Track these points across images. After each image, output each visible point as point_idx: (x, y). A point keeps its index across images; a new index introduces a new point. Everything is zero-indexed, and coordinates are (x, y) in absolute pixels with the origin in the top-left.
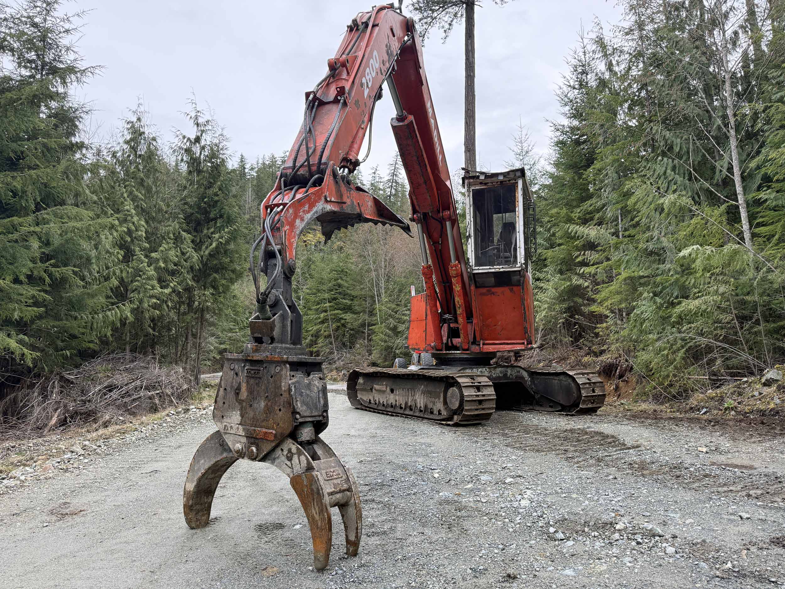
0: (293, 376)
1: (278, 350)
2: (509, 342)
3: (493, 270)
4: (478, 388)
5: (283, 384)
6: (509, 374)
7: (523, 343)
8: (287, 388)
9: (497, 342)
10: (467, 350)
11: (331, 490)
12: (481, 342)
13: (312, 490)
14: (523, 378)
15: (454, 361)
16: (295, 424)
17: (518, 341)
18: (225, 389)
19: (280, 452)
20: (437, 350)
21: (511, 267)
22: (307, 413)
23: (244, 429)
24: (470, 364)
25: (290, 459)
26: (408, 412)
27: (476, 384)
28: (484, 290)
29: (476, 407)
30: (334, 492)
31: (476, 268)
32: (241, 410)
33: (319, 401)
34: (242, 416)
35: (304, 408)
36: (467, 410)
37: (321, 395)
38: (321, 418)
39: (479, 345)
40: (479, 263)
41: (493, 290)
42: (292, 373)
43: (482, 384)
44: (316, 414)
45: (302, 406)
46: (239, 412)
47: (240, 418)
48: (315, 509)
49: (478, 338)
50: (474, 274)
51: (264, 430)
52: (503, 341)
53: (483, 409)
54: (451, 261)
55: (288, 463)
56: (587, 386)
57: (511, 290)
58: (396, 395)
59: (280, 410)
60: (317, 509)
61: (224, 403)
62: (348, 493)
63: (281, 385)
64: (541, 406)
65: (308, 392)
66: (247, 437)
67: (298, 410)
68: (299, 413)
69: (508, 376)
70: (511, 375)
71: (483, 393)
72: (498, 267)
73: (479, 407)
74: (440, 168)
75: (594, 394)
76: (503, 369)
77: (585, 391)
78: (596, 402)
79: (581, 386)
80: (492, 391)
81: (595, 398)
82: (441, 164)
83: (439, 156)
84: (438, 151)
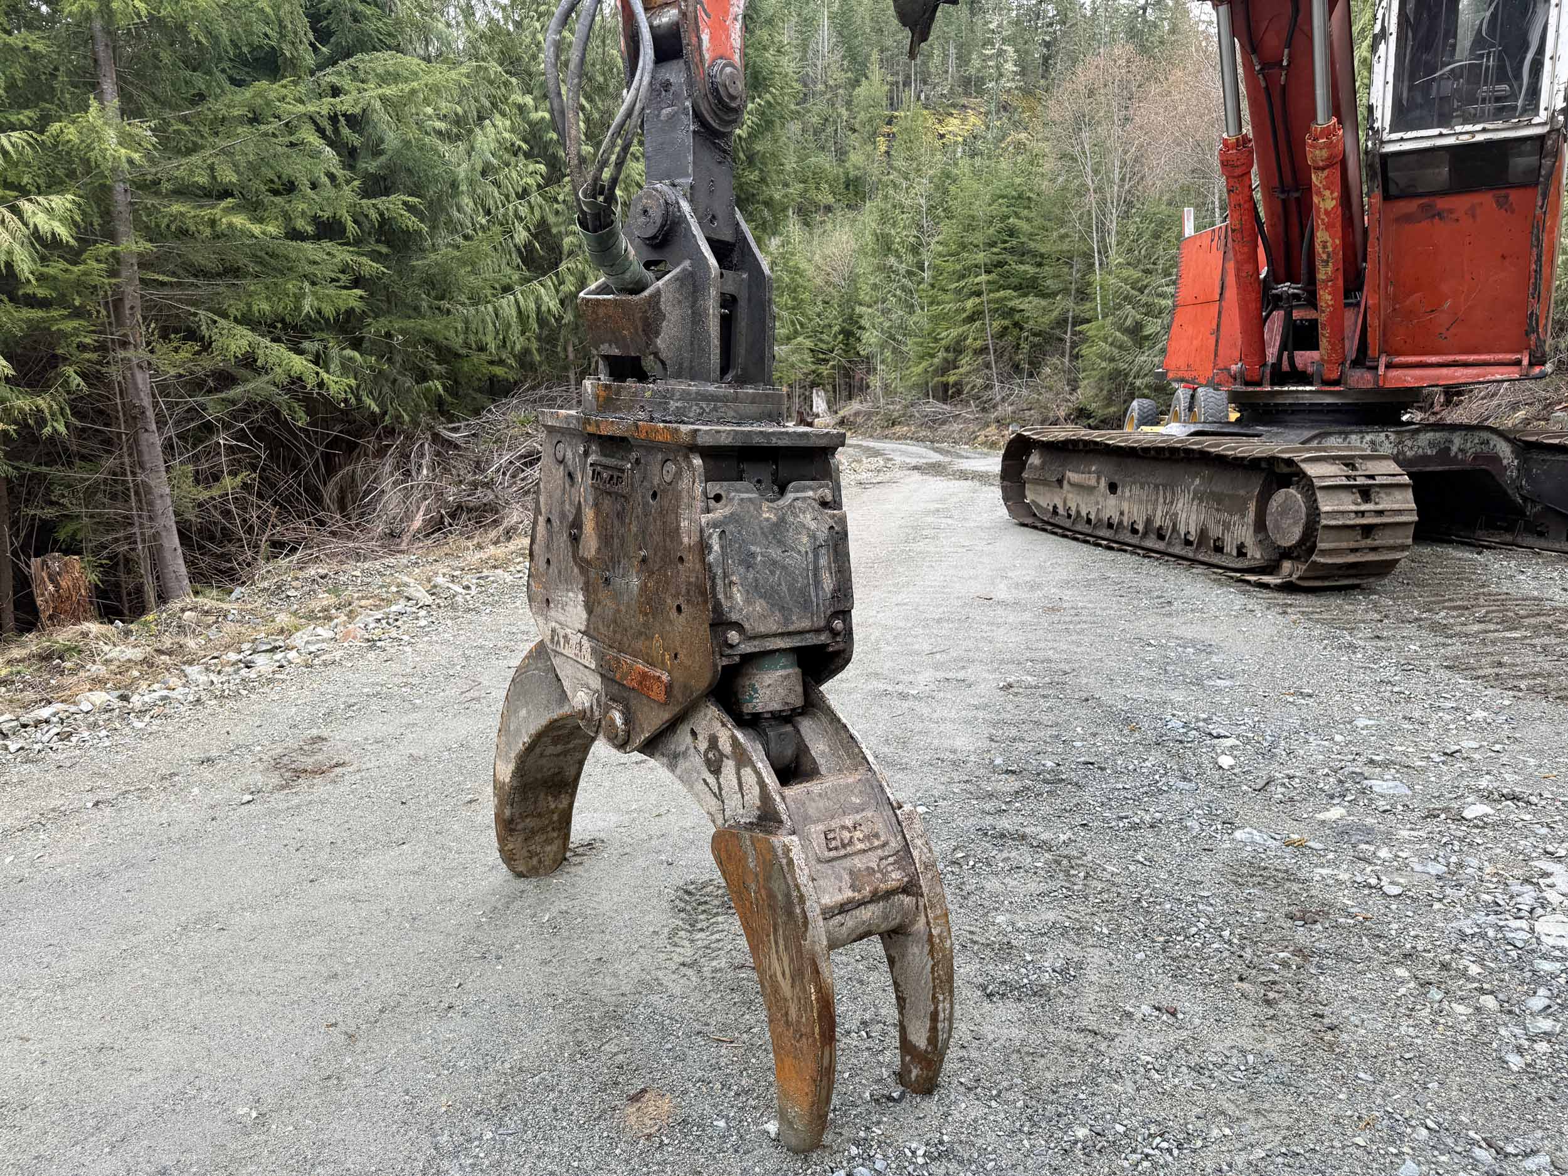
0: (718, 498)
1: (673, 405)
2: (1472, 358)
3: (1451, 141)
4: (1365, 493)
5: (684, 524)
6: (1454, 449)
7: (1518, 363)
8: (695, 538)
9: (1433, 359)
10: (1336, 383)
11: (840, 898)
12: (1383, 360)
13: (771, 896)
14: (1496, 459)
15: (1293, 412)
16: (725, 662)
17: (1500, 357)
18: (549, 521)
19: (689, 739)
20: (1247, 384)
21: (1515, 127)
22: (772, 625)
23: (594, 651)
24: (1338, 422)
25: (715, 768)
26: (1150, 543)
27: (1360, 481)
28: (1410, 206)
29: (1352, 545)
30: (850, 901)
31: (1395, 136)
32: (587, 589)
33: (817, 583)
34: (589, 609)
35: (760, 606)
36: (1323, 552)
37: (823, 562)
38: (823, 638)
39: (1376, 368)
40: (1403, 118)
41: (1442, 203)
42: (714, 488)
43: (1379, 480)
44: (806, 624)
45: (748, 601)
46: (581, 597)
47: (584, 615)
48: (780, 959)
49: (1372, 350)
50: (1385, 157)
51: (641, 666)
52: (1450, 358)
53: (1374, 549)
54: (1314, 118)
55: (711, 780)
57: (1502, 203)
58: (1122, 497)
59: (679, 608)
60: (786, 960)
61: (548, 561)
62: (907, 900)
63: (678, 527)
64: (1541, 534)
65: (775, 553)
66: (602, 676)
67: (734, 617)
68: (738, 626)
69: (1453, 454)
70: (1460, 450)
71: (1380, 507)
72: (1469, 128)
73: (1363, 543)
76: (1438, 435)
80: (1406, 501)
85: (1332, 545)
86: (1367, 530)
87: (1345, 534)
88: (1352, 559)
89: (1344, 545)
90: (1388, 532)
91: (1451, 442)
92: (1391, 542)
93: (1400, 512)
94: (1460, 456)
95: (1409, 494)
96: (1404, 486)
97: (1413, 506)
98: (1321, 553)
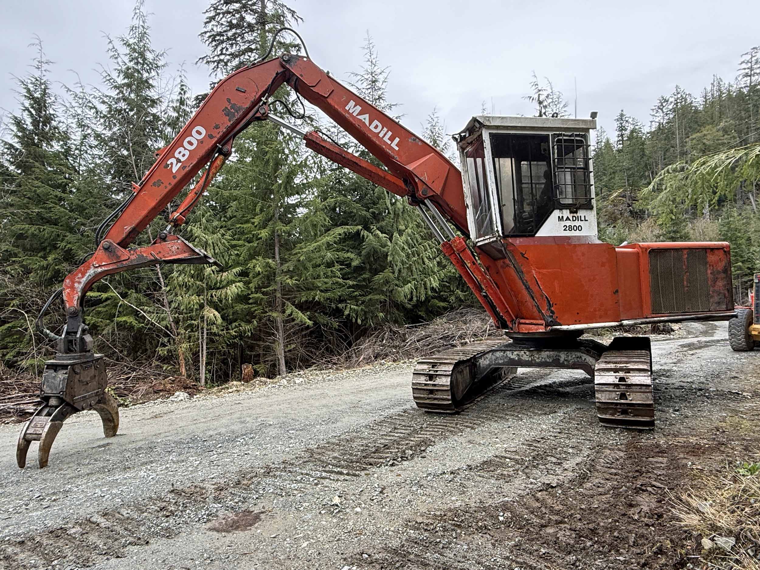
2: (535, 321)
6: (562, 360)
9: (527, 321)
10: (512, 329)
17: (540, 321)
21: (493, 237)
22: (49, 392)
35: (48, 389)
44: (57, 392)
49: (514, 316)
50: (479, 247)
52: (530, 321)
53: (435, 399)
56: (611, 388)
62: (40, 436)
69: (561, 362)
70: (565, 360)
71: (434, 383)
72: (488, 237)
73: (430, 396)
74: (392, 154)
75: (622, 401)
76: (551, 353)
77: (603, 395)
78: (631, 413)
79: (596, 387)
80: (447, 381)
81: (626, 407)
82: (397, 149)
83: (389, 142)
84: (386, 139)
85: (418, 395)
86: (431, 392)
87: (422, 392)
88: (427, 401)
89: (422, 396)
90: (440, 393)
91: (559, 356)
92: (441, 397)
93: (443, 386)
94: (566, 363)
95: (449, 379)
96: (448, 375)
97: (449, 384)
98: (415, 398)
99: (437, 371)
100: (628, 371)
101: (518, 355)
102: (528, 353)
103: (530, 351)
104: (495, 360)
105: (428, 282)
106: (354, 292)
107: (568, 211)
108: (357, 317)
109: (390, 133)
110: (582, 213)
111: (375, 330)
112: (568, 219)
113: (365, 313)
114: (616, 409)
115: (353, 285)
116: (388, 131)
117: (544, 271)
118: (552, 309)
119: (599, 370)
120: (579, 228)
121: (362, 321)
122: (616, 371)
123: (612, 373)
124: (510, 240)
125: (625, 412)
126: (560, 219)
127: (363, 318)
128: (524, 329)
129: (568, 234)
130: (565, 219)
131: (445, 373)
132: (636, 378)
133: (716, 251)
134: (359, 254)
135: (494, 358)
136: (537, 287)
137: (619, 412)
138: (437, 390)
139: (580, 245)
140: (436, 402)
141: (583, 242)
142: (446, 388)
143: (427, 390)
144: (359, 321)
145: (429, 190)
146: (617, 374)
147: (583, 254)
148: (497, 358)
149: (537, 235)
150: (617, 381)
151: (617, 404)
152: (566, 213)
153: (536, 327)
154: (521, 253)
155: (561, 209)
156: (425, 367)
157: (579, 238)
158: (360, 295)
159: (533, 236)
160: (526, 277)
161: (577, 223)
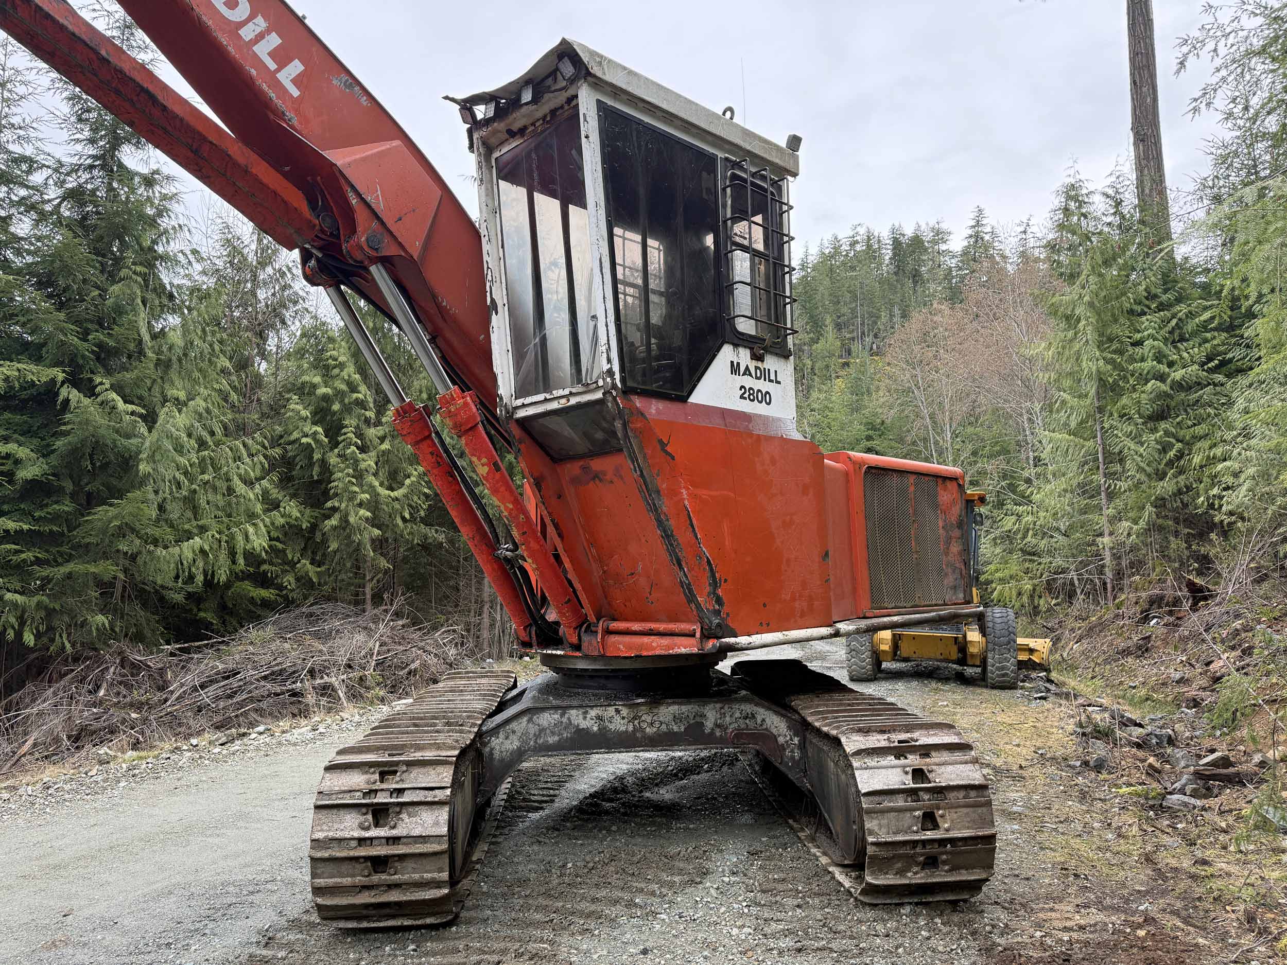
2: (663, 626)
4: (380, 813)
6: (709, 724)
7: (693, 635)
12: (601, 626)
17: (682, 627)
28: (573, 469)
29: (359, 880)
31: (519, 402)
41: (596, 464)
43: (406, 798)
49: (590, 615)
50: (523, 421)
53: (391, 887)
56: (900, 802)
69: (707, 731)
70: (717, 725)
71: (394, 833)
72: (561, 392)
73: (376, 878)
74: (279, 103)
75: (929, 835)
76: (684, 708)
77: (884, 822)
78: (945, 863)
79: (865, 804)
80: (437, 824)
81: (936, 849)
82: (295, 93)
83: (272, 66)
84: (263, 50)
85: (331, 881)
86: (379, 863)
87: (345, 867)
88: (365, 898)
89: (347, 881)
90: (410, 864)
91: (703, 716)
92: (416, 876)
93: (422, 839)
94: (718, 733)
95: (443, 815)
96: (441, 803)
97: (444, 830)
98: (318, 891)
99: (400, 791)
100: (926, 751)
101: (599, 718)
102: (625, 712)
103: (631, 706)
104: (537, 736)
105: (240, 538)
106: (17, 552)
107: (748, 352)
108: (22, 623)
109: (274, 40)
110: (771, 363)
111: (76, 660)
112: (747, 371)
113: (50, 613)
114: (912, 857)
115: (19, 532)
116: (268, 31)
117: (704, 493)
118: (720, 592)
119: (858, 753)
120: (766, 398)
121: (38, 636)
122: (900, 751)
123: (891, 760)
124: (638, 402)
125: (931, 862)
126: (735, 368)
127: (42, 628)
128: (622, 646)
129: (746, 407)
130: (742, 369)
131: (430, 796)
132: (950, 768)
133: (948, 483)
134: (45, 452)
135: (533, 729)
136: (689, 534)
137: (917, 864)
138: (402, 857)
139: (769, 439)
140: (394, 896)
141: (772, 433)
142: (436, 847)
143: (367, 858)
144: (29, 638)
145: (387, 240)
146: (902, 761)
147: (773, 461)
148: (542, 730)
149: (693, 399)
150: (909, 782)
151: (914, 843)
152: (744, 357)
153: (665, 641)
154: (660, 441)
155: (736, 346)
156: (358, 780)
157: (765, 420)
158: (38, 562)
159: (684, 399)
160: (665, 506)
161: (762, 385)
